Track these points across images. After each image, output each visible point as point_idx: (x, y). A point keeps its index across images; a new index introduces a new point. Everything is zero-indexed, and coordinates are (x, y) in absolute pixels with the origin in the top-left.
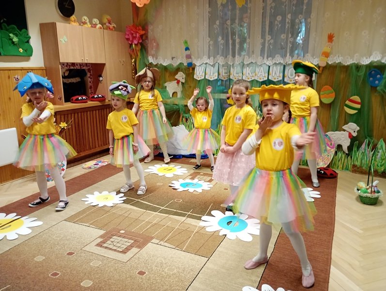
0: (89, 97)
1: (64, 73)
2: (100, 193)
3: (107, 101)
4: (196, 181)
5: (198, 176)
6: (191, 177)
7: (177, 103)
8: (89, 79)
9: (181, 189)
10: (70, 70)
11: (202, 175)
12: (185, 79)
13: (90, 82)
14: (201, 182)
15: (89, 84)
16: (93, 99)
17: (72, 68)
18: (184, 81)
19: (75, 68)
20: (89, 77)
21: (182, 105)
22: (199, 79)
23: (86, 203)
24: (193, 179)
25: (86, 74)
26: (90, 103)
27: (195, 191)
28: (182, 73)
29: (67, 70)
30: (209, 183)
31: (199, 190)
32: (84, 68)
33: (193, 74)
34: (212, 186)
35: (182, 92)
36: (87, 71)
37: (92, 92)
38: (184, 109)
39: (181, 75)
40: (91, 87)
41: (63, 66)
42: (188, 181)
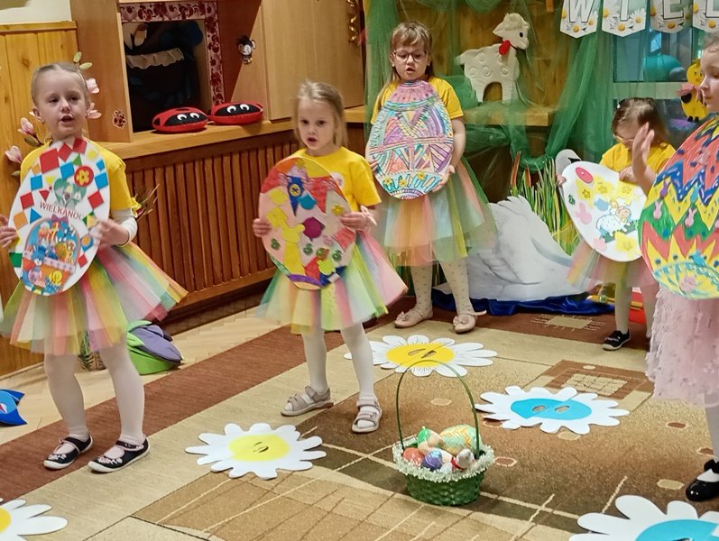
0: (209, 113)
1: (133, 38)
2: (246, 428)
3: (266, 122)
4: (567, 393)
5: (577, 377)
6: (549, 379)
7: (501, 123)
8: (211, 53)
9: (514, 422)
10: (151, 28)
11: (588, 373)
12: (529, 37)
13: (213, 63)
14: (586, 399)
15: (211, 70)
16: (221, 117)
17: (157, 19)
18: (523, 44)
19: (166, 19)
20: (210, 47)
21: (518, 128)
22: (576, 36)
23: (201, 461)
24: (556, 385)
25: (200, 38)
26: (214, 133)
27: (563, 428)
28: (517, 15)
29: (141, 28)
30: (614, 403)
31: (581, 427)
32: (193, 17)
33: (557, 16)
34: (626, 413)
35: (518, 81)
36: (202, 27)
37: (219, 96)
38: (524, 140)
39: (516, 24)
40: (215, 80)
41: (130, 16)
42: (540, 392)
